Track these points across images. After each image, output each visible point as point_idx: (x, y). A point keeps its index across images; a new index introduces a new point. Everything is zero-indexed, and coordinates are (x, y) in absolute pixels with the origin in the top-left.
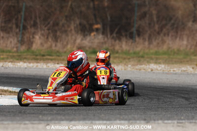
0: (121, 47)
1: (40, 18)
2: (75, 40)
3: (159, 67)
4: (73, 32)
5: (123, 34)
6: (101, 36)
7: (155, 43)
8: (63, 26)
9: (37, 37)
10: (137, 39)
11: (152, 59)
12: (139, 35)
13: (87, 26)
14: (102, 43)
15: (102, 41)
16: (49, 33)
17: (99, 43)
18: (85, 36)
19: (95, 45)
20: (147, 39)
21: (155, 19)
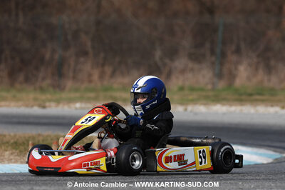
8: (280, 51)
9: (242, 68)
16: (259, 63)
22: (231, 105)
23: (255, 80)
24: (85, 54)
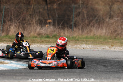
0: (65, 34)
1: (14, 15)
2: (36, 29)
3: (88, 46)
4: (35, 24)
5: (66, 26)
6: (52, 27)
7: (85, 32)
8: (28, 20)
9: (12, 27)
10: (74, 29)
11: (83, 41)
12: (75, 26)
13: (44, 21)
14: (53, 31)
15: (53, 30)
16: (20, 25)
17: (51, 31)
18: (42, 27)
19: (48, 33)
20: (81, 29)
21: (86, 17)
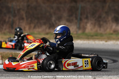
22: (84, 40)
23: (94, 30)
24: (23, 19)
